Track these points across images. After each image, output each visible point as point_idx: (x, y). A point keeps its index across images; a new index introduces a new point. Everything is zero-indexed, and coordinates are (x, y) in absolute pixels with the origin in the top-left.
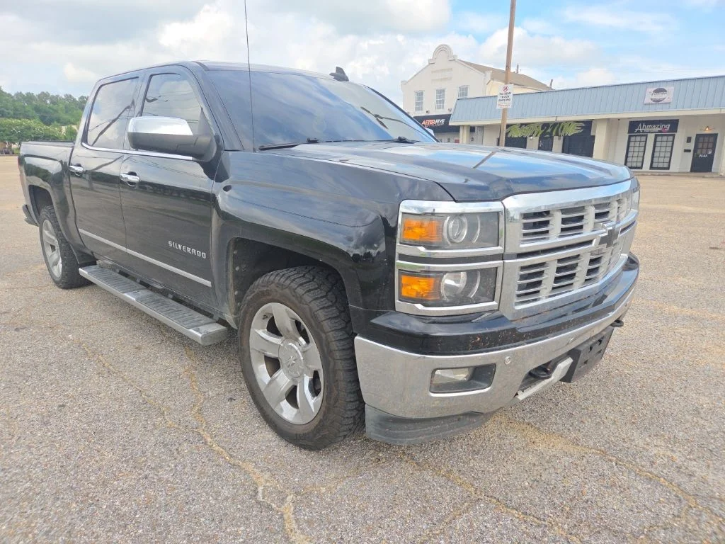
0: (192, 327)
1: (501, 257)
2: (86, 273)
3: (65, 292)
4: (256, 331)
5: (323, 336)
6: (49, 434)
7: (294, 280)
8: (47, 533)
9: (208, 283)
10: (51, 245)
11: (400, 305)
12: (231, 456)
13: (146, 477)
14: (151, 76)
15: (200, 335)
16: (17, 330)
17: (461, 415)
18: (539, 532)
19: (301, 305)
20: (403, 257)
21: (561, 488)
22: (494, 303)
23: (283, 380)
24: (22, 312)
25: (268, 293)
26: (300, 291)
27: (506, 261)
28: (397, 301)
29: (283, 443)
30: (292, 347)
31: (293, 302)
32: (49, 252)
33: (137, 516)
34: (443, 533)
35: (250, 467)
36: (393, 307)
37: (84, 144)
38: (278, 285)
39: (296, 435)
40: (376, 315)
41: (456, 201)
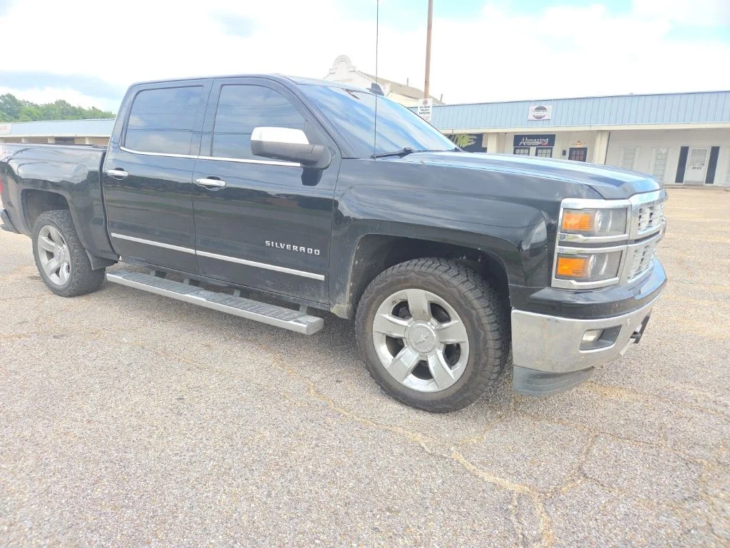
0: (291, 319)
1: (626, 242)
2: (121, 278)
3: (71, 300)
4: (384, 315)
5: (474, 312)
6: (192, 422)
7: (436, 268)
8: (269, 495)
9: (321, 277)
10: (47, 252)
11: (555, 282)
12: (377, 424)
13: (317, 446)
14: (222, 85)
15: (305, 326)
16: (55, 337)
17: (582, 370)
18: (654, 451)
19: (449, 288)
20: (561, 244)
21: (648, 423)
22: (617, 279)
23: (409, 357)
24: (41, 320)
25: (406, 280)
26: (446, 277)
27: (629, 245)
28: (553, 278)
29: (412, 411)
30: (422, 327)
31: (437, 287)
32: (44, 259)
33: (338, 474)
34: (588, 460)
35: (400, 430)
36: (549, 284)
37: (122, 148)
38: (420, 273)
39: (432, 401)
40: (534, 291)
41: (605, 199)
